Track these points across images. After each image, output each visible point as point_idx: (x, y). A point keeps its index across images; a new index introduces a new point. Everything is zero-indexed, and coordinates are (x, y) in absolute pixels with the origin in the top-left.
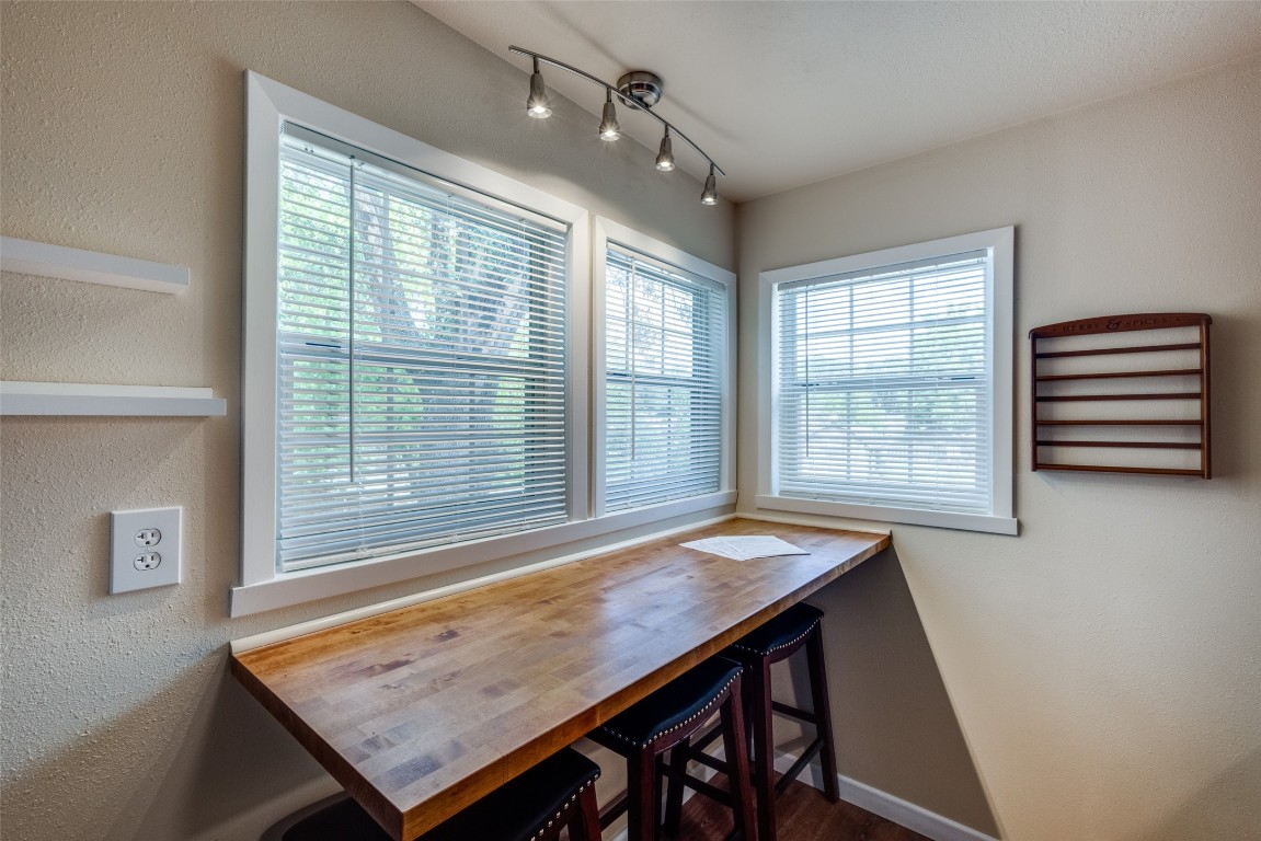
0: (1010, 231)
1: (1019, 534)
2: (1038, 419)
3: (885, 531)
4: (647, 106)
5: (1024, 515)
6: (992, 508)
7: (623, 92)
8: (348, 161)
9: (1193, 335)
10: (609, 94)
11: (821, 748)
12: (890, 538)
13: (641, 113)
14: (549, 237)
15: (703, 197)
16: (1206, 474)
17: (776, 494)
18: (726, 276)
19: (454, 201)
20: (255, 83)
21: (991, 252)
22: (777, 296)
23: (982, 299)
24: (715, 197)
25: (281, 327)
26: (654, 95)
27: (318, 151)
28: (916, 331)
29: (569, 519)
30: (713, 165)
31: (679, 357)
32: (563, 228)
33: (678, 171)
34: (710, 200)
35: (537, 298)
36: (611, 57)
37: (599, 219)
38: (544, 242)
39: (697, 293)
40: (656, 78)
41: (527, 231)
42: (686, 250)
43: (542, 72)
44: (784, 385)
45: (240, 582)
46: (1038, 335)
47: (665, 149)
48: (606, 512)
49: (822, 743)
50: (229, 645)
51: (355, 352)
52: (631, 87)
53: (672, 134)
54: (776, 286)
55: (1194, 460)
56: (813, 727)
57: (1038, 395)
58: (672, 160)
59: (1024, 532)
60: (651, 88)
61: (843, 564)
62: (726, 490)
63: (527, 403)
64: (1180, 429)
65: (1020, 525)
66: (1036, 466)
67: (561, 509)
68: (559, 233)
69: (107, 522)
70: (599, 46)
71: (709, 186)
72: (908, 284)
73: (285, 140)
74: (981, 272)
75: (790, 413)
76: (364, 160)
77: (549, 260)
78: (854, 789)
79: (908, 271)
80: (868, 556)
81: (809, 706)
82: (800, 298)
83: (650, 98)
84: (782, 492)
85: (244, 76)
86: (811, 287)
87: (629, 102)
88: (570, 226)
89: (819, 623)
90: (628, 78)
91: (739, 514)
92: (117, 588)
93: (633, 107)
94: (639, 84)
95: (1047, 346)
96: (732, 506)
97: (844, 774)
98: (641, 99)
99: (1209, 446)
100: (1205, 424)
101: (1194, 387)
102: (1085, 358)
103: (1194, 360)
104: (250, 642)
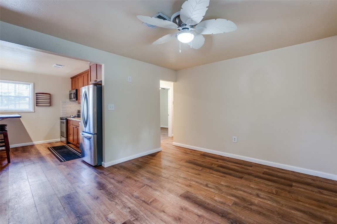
0: (33, 83)
2: (37, 101)
5: (35, 110)
6: (32, 110)
9: (49, 95)
21: (31, 85)
46: (37, 93)
55: (49, 105)
57: (37, 99)
59: (35, 112)
66: (36, 106)
95: (37, 95)
99: (50, 104)
100: (50, 102)
101: (49, 99)
102: (40, 96)
103: (49, 97)
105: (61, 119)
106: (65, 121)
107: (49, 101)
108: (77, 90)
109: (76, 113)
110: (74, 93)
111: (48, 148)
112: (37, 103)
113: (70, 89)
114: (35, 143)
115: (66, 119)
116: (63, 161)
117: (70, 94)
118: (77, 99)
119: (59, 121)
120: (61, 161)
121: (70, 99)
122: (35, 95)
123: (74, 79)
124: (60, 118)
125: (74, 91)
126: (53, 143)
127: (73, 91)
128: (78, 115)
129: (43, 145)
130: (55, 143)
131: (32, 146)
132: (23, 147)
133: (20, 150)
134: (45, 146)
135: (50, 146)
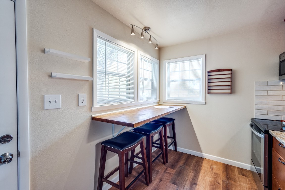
0: (205, 55)
1: (206, 104)
2: (209, 85)
3: (185, 105)
4: (148, 32)
5: (206, 101)
6: (202, 100)
7: (144, 30)
8: (105, 42)
9: (229, 72)
10: (142, 30)
11: (175, 143)
12: (186, 106)
13: (147, 33)
14: (130, 53)
15: (155, 47)
16: (231, 93)
17: (166, 100)
18: (158, 61)
19: (118, 48)
20: (95, 30)
22: (167, 65)
23: (200, 66)
24: (158, 47)
25: (97, 68)
26: (149, 31)
27: (101, 40)
28: (190, 71)
29: (134, 102)
30: (157, 42)
31: (149, 76)
32: (133, 52)
33: (152, 43)
34: (157, 48)
35: (128, 64)
36: (143, 25)
37: (139, 51)
38: (130, 55)
39: (153, 64)
40: (149, 28)
41: (128, 53)
42: (151, 56)
43: (133, 28)
44: (168, 81)
45: (93, 106)
46: (208, 72)
47: (150, 39)
48: (140, 101)
49: (174, 142)
50: (92, 116)
51: (106, 72)
52: (145, 29)
53: (151, 37)
54: (166, 63)
55: (229, 91)
56: (173, 140)
57: (209, 82)
58: (151, 41)
59: (207, 104)
60: (148, 30)
61: (179, 109)
62: (158, 99)
63: (127, 82)
64: (228, 86)
65: (206, 103)
66: (208, 93)
67: (133, 100)
68: (133, 53)
69: (78, 95)
70: (141, 23)
71: (156, 45)
72: (189, 63)
73: (98, 39)
74: (200, 62)
75: (169, 85)
76: (107, 41)
77: (130, 57)
78: (180, 149)
79: (189, 61)
80: (182, 108)
81: (172, 136)
82: (171, 65)
83: (148, 31)
84: (168, 99)
85: (92, 29)
86: (173, 63)
87: (145, 32)
88: (134, 52)
89: (174, 121)
90: (145, 28)
91: (160, 104)
92: (80, 105)
93: (146, 32)
94: (147, 29)
95: (210, 74)
96: (159, 102)
97: (178, 147)
98: (147, 31)
99: (231, 89)
100: (231, 86)
101: (229, 80)
102: (215, 76)
103: (229, 76)
104: (94, 116)
105: (255, 126)
106: (263, 137)
112: (209, 90)
114: (206, 155)
115: (267, 132)
117: (281, 62)
121: (280, 75)
124: (252, 119)
126: (234, 167)
129: (214, 167)
131: (200, 159)
132: (190, 157)
133: (177, 167)
134: (215, 174)
135: (223, 182)
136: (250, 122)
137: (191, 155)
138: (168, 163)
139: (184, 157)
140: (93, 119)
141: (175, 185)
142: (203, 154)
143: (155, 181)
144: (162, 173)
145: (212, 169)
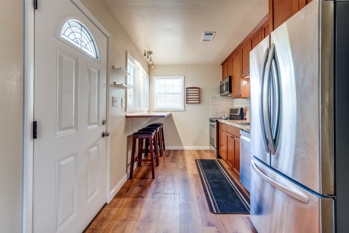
0: (184, 76)
2: (187, 98)
4: (150, 55)
5: (185, 109)
6: (182, 108)
7: (148, 53)
9: (198, 90)
12: (171, 113)
16: (199, 103)
18: (149, 76)
21: (182, 78)
22: (156, 80)
28: (173, 87)
32: (139, 69)
34: (153, 67)
37: (141, 68)
40: (152, 52)
42: (146, 72)
43: (145, 52)
44: (156, 93)
45: (127, 108)
46: (187, 88)
47: (151, 60)
49: (163, 142)
50: (126, 115)
54: (155, 78)
55: (198, 102)
57: (186, 95)
59: (186, 111)
64: (197, 99)
66: (187, 103)
67: (139, 107)
69: (122, 99)
71: (153, 65)
74: (181, 81)
75: (157, 97)
76: (131, 61)
79: (173, 79)
84: (156, 109)
85: (127, 52)
86: (160, 79)
89: (163, 126)
91: (149, 113)
94: (150, 53)
95: (187, 90)
99: (199, 100)
101: (198, 94)
102: (190, 91)
103: (198, 92)
104: (127, 115)
105: (211, 121)
106: (215, 124)
107: (198, 97)
108: (230, 78)
109: (228, 113)
110: (227, 83)
111: (196, 160)
112: (187, 101)
113: (221, 80)
114: (186, 148)
115: (217, 121)
116: (215, 212)
117: (221, 86)
118: (231, 91)
119: (208, 123)
120: (211, 210)
121: (221, 93)
122: (185, 89)
123: (226, 64)
125: (227, 80)
126: (201, 151)
127: (225, 80)
128: (231, 115)
129: (192, 152)
130: (203, 152)
131: (183, 151)
132: (175, 151)
133: (171, 156)
134: (193, 154)
135: (198, 156)
136: (209, 120)
137: (175, 150)
138: (163, 156)
139: (172, 152)
140: (127, 117)
141: (174, 162)
142: (184, 147)
143: (161, 164)
144: (163, 160)
145: (191, 153)
